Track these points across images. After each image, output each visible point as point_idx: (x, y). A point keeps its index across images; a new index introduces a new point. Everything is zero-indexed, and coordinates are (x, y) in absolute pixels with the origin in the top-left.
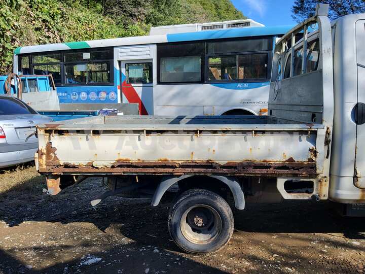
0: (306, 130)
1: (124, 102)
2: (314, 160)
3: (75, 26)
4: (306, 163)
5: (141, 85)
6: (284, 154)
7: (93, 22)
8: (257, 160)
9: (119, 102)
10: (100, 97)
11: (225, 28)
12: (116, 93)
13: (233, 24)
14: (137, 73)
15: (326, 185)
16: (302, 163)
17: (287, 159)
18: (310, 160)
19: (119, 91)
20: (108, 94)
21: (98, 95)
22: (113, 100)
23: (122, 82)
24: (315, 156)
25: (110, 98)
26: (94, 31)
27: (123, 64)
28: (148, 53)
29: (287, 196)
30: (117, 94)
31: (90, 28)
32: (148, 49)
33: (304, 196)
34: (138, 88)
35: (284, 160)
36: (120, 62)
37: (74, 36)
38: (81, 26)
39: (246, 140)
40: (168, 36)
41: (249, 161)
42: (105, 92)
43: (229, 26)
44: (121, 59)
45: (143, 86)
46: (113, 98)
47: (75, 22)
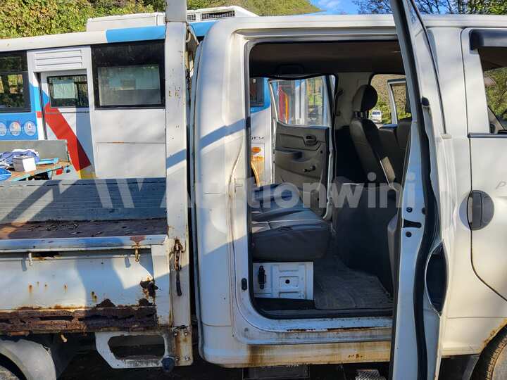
0: (130, 248)
1: (49, 139)
2: (150, 302)
3: (18, 11)
4: (136, 309)
5: (74, 109)
6: (93, 293)
7: (48, 5)
8: (43, 307)
9: (41, 137)
10: (11, 130)
11: (198, 19)
12: (35, 123)
13: (210, 14)
14: (66, 91)
15: (185, 340)
16: (128, 309)
17: (99, 303)
18: (143, 302)
19: (40, 121)
20: (22, 126)
21: (8, 127)
22: (31, 135)
23: (45, 106)
24: (152, 294)
25: (26, 131)
26: (52, 18)
27: (43, 78)
28: (79, 59)
29: (115, 363)
30: (36, 125)
31: (44, 13)
32: (78, 53)
33: (147, 363)
34: (70, 116)
35: (94, 305)
36: (38, 75)
37: (18, 26)
38: (28, 11)
39: (25, 268)
40: (109, 34)
41: (27, 308)
42: (18, 122)
43: (204, 16)
44: (39, 69)
45: (77, 112)
46: (31, 132)
47: (17, 6)
